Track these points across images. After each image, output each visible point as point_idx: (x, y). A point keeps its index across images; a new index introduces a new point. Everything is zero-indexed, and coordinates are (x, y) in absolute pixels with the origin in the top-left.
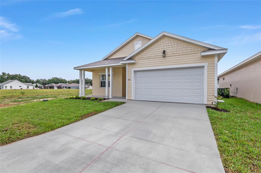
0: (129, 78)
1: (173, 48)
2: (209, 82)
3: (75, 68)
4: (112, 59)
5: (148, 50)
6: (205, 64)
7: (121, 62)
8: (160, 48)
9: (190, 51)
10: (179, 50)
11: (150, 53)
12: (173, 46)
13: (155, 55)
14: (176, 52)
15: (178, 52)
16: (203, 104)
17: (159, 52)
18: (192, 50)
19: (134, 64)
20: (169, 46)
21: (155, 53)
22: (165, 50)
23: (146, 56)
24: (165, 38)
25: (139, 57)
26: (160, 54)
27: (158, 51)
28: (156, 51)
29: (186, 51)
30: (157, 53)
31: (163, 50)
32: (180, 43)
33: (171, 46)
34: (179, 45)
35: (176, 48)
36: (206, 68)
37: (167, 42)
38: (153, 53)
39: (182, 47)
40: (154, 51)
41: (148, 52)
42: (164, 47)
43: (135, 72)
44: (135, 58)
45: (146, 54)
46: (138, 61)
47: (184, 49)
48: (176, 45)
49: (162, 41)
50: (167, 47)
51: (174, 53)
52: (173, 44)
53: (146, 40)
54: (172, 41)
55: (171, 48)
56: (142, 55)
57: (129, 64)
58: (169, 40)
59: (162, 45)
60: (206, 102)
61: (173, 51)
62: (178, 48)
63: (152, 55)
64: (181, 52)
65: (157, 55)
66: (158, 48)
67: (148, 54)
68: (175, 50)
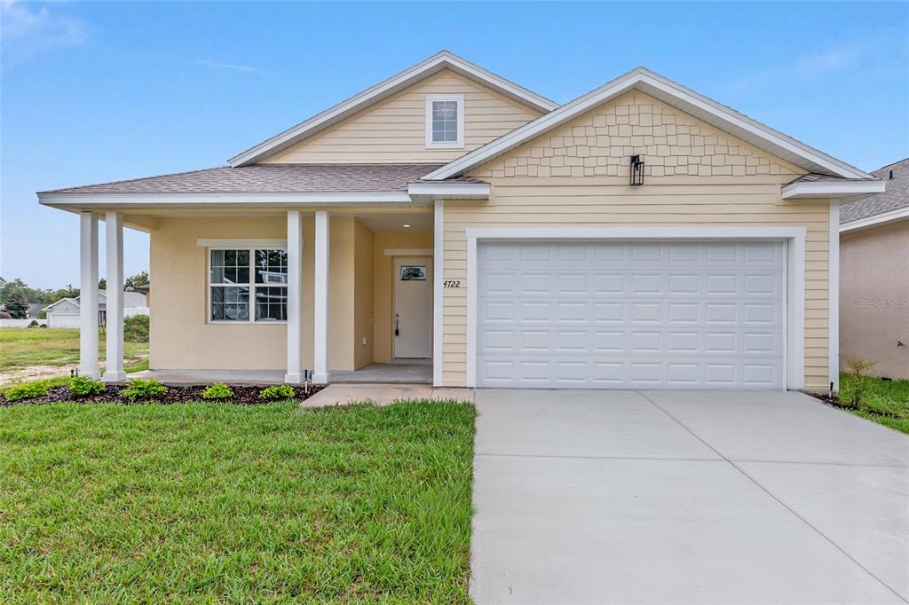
0: (454, 275)
1: (675, 151)
2: (812, 305)
3: (47, 198)
4: (292, 166)
5: (557, 142)
6: (798, 233)
7: (414, 190)
8: (615, 141)
9: (740, 171)
10: (697, 160)
11: (568, 162)
12: (672, 141)
13: (589, 172)
14: (684, 170)
15: (693, 170)
16: (780, 390)
17: (611, 161)
18: (751, 171)
19: (481, 202)
20: (658, 141)
21: (588, 162)
22: (636, 154)
23: (544, 172)
24: (638, 102)
25: (510, 172)
26: (612, 170)
27: (606, 152)
28: (595, 152)
29: (727, 170)
30: (602, 161)
31: (630, 152)
32: (704, 132)
33: (663, 141)
34: (699, 141)
35: (687, 151)
36: (799, 247)
37: (646, 120)
38: (580, 162)
39: (709, 150)
40: (583, 152)
41: (557, 152)
42: (636, 141)
43: (482, 243)
44: (489, 174)
45: (545, 162)
46: (500, 191)
47: (718, 160)
48: (684, 140)
49: (622, 110)
50: (649, 141)
51: (678, 170)
52: (672, 130)
53: (486, 96)
54: (667, 120)
55: (664, 151)
56: (522, 161)
57: (452, 202)
58: (657, 110)
59: (626, 131)
60: (799, 383)
61: (671, 161)
62: (697, 151)
63: (577, 172)
64: (704, 171)
65: (599, 171)
66: (604, 141)
67: (556, 161)
68: (683, 161)
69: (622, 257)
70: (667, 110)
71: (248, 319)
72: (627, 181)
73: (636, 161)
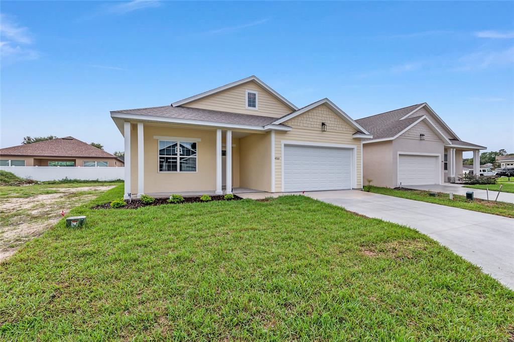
0: (278, 156)
1: (331, 122)
6: (354, 146)
8: (319, 118)
9: (344, 129)
10: (336, 126)
12: (331, 119)
13: (312, 126)
14: (333, 128)
15: (335, 128)
17: (317, 123)
18: (346, 130)
19: (285, 132)
20: (328, 119)
21: (312, 123)
23: (301, 125)
26: (317, 126)
27: (316, 121)
28: (314, 120)
29: (341, 129)
30: (315, 123)
31: (322, 121)
32: (338, 118)
35: (334, 123)
36: (355, 151)
38: (310, 123)
40: (311, 120)
42: (323, 118)
43: (286, 145)
45: (302, 122)
46: (291, 129)
47: (340, 126)
48: (333, 120)
50: (326, 119)
52: (331, 116)
54: (330, 113)
57: (277, 132)
59: (321, 115)
60: (355, 187)
61: (331, 125)
62: (336, 123)
63: (310, 126)
64: (337, 129)
65: (315, 126)
66: (316, 117)
67: (304, 122)
68: (333, 125)
69: (318, 152)
70: (330, 111)
71: (176, 170)
72: (321, 130)
73: (323, 124)
